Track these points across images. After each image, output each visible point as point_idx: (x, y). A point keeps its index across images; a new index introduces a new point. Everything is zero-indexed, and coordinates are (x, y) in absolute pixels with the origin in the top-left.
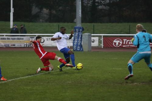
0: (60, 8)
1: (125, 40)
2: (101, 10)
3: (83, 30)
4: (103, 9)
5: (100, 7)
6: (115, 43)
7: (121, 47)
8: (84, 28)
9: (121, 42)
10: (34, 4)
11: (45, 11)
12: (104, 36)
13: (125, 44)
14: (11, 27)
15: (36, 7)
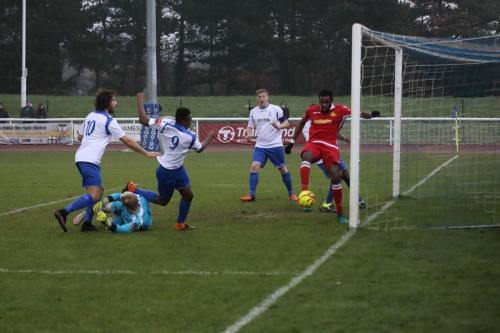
0: (117, 67)
1: (240, 129)
2: (195, 70)
3: (160, 109)
4: (199, 69)
5: (193, 65)
6: (222, 136)
7: (234, 143)
8: (163, 106)
9: (233, 134)
10: (66, 60)
11: (88, 73)
12: (200, 122)
13: (241, 137)
14: (24, 105)
15: (70, 66)
